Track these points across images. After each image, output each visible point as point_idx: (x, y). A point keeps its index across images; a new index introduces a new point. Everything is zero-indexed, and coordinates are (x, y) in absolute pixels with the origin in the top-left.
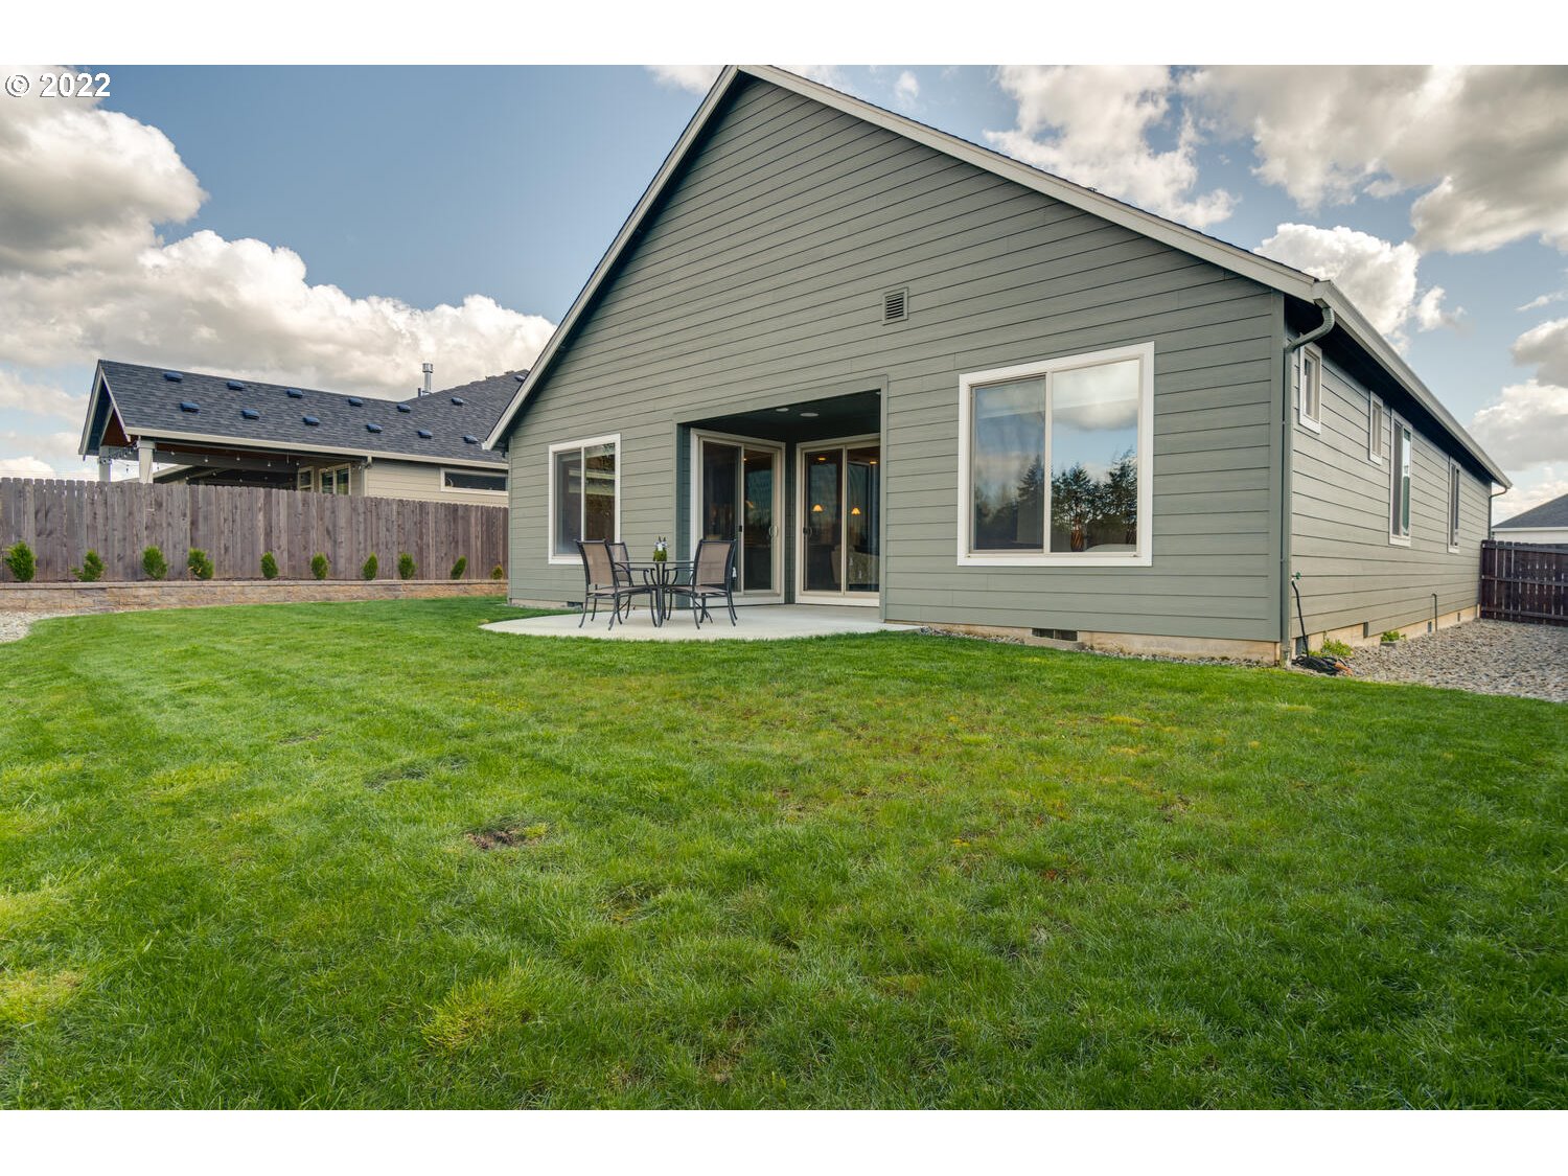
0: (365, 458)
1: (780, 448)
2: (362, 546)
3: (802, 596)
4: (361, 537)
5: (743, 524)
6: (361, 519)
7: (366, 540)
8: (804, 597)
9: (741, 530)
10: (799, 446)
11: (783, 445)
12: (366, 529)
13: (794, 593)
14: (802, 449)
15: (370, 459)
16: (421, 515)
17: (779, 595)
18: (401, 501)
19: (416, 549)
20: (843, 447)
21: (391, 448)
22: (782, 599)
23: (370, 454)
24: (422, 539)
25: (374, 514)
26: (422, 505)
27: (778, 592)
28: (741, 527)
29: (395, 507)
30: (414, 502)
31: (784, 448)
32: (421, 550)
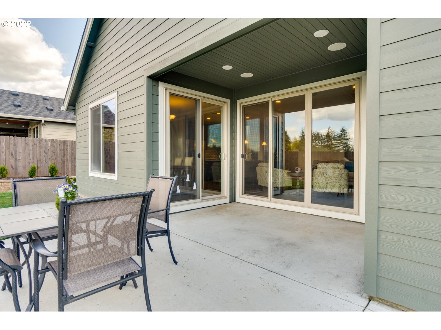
0: (41, 121)
1: (226, 103)
2: (32, 161)
3: (242, 198)
4: (31, 157)
5: (201, 153)
6: (31, 148)
7: (33, 158)
8: (242, 199)
9: (199, 157)
10: (239, 102)
11: (228, 101)
12: (33, 153)
13: (235, 195)
14: (240, 103)
15: (43, 122)
16: (64, 146)
17: (226, 198)
18: (53, 140)
19: (61, 162)
20: (270, 99)
21: (55, 117)
22: (228, 200)
23: (43, 119)
24: (64, 157)
25: (38, 146)
26: (64, 142)
27: (225, 195)
28: (199, 154)
29: (49, 143)
30: (60, 140)
31: (229, 103)
32: (64, 162)
